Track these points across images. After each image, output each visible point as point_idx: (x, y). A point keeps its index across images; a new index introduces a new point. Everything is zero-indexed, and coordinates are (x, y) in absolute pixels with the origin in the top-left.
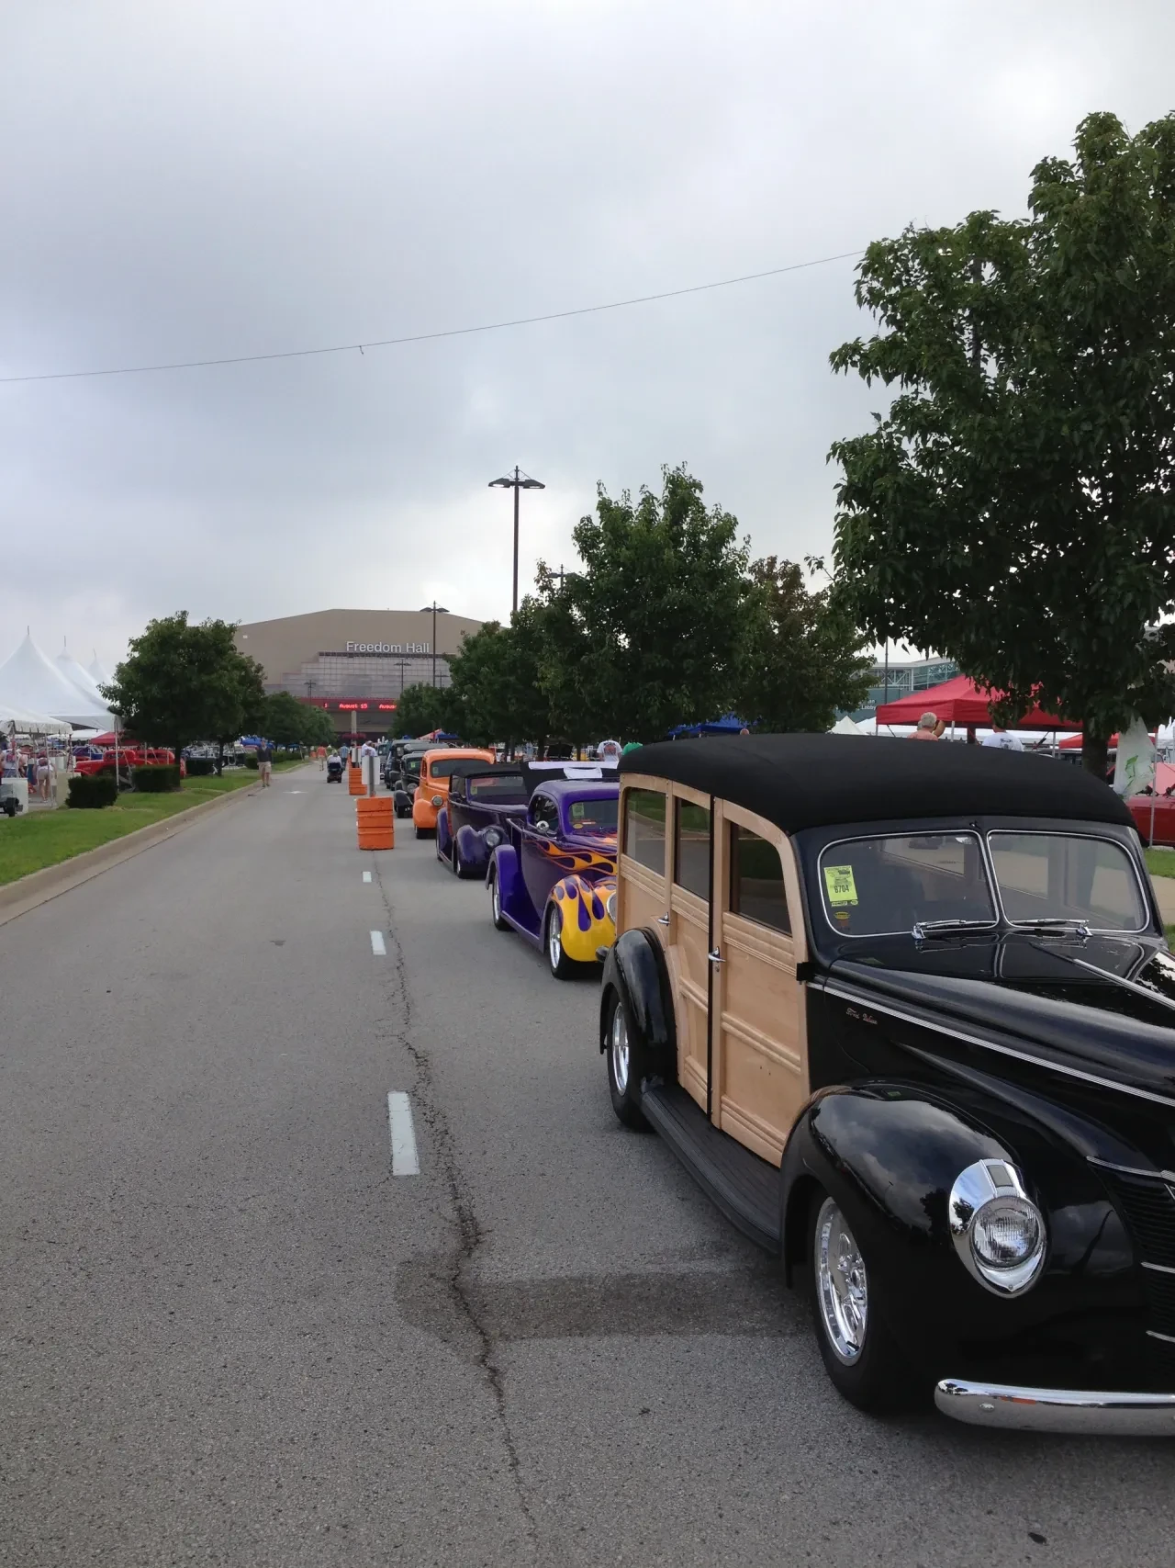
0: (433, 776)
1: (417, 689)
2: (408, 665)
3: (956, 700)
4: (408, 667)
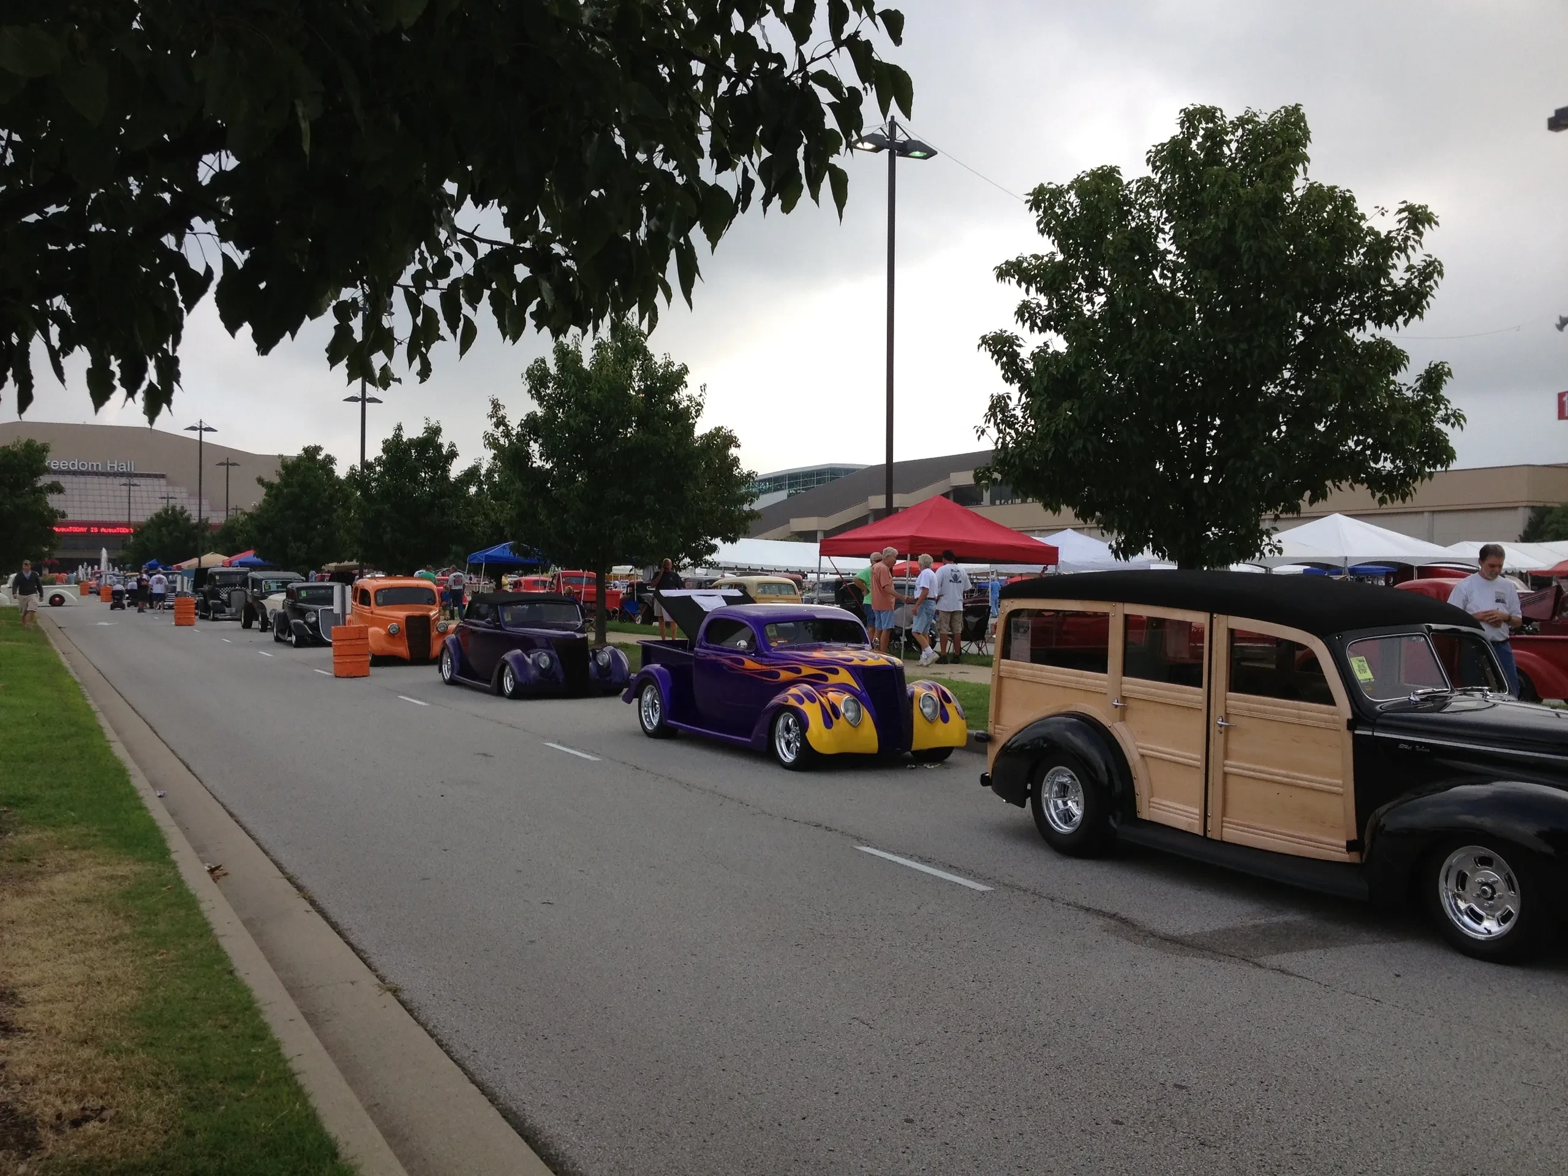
1: (170, 512)
2: (135, 485)
3: (912, 537)
4: (136, 488)
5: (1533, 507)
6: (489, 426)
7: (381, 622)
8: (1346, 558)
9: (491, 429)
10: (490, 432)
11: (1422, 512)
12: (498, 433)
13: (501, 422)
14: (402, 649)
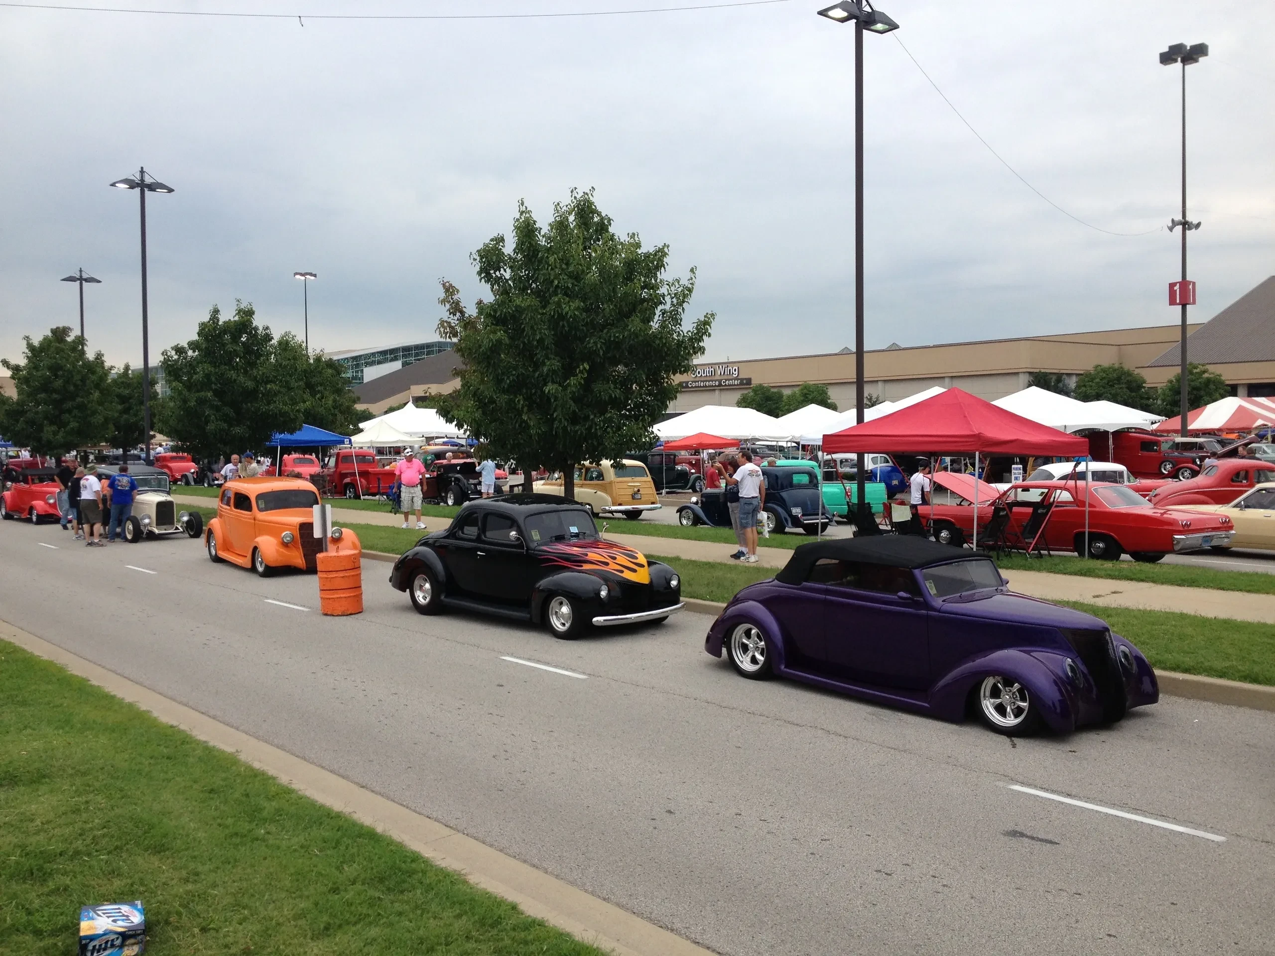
0: (261, 510)
5: (1030, 373)
6: (443, 312)
7: (272, 529)
8: (1065, 426)
9: (445, 315)
10: (446, 319)
11: (943, 378)
12: (454, 320)
13: (456, 308)
14: (297, 558)
